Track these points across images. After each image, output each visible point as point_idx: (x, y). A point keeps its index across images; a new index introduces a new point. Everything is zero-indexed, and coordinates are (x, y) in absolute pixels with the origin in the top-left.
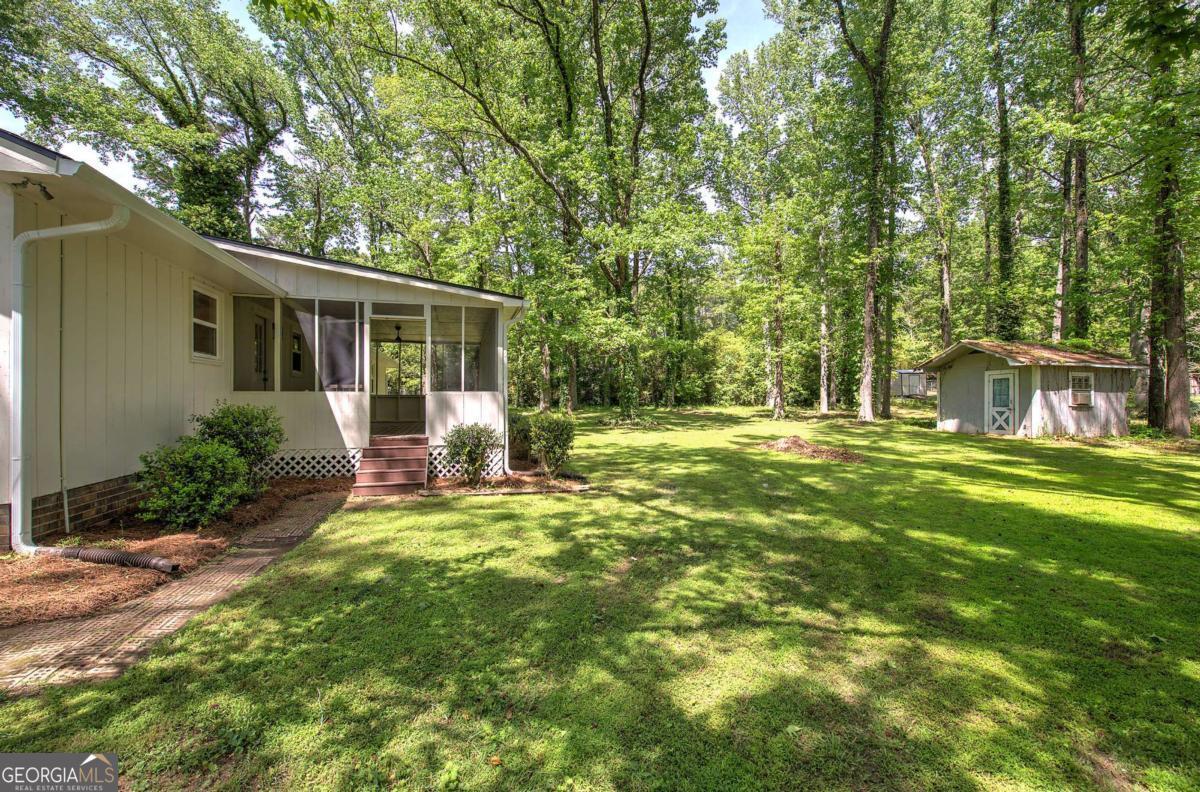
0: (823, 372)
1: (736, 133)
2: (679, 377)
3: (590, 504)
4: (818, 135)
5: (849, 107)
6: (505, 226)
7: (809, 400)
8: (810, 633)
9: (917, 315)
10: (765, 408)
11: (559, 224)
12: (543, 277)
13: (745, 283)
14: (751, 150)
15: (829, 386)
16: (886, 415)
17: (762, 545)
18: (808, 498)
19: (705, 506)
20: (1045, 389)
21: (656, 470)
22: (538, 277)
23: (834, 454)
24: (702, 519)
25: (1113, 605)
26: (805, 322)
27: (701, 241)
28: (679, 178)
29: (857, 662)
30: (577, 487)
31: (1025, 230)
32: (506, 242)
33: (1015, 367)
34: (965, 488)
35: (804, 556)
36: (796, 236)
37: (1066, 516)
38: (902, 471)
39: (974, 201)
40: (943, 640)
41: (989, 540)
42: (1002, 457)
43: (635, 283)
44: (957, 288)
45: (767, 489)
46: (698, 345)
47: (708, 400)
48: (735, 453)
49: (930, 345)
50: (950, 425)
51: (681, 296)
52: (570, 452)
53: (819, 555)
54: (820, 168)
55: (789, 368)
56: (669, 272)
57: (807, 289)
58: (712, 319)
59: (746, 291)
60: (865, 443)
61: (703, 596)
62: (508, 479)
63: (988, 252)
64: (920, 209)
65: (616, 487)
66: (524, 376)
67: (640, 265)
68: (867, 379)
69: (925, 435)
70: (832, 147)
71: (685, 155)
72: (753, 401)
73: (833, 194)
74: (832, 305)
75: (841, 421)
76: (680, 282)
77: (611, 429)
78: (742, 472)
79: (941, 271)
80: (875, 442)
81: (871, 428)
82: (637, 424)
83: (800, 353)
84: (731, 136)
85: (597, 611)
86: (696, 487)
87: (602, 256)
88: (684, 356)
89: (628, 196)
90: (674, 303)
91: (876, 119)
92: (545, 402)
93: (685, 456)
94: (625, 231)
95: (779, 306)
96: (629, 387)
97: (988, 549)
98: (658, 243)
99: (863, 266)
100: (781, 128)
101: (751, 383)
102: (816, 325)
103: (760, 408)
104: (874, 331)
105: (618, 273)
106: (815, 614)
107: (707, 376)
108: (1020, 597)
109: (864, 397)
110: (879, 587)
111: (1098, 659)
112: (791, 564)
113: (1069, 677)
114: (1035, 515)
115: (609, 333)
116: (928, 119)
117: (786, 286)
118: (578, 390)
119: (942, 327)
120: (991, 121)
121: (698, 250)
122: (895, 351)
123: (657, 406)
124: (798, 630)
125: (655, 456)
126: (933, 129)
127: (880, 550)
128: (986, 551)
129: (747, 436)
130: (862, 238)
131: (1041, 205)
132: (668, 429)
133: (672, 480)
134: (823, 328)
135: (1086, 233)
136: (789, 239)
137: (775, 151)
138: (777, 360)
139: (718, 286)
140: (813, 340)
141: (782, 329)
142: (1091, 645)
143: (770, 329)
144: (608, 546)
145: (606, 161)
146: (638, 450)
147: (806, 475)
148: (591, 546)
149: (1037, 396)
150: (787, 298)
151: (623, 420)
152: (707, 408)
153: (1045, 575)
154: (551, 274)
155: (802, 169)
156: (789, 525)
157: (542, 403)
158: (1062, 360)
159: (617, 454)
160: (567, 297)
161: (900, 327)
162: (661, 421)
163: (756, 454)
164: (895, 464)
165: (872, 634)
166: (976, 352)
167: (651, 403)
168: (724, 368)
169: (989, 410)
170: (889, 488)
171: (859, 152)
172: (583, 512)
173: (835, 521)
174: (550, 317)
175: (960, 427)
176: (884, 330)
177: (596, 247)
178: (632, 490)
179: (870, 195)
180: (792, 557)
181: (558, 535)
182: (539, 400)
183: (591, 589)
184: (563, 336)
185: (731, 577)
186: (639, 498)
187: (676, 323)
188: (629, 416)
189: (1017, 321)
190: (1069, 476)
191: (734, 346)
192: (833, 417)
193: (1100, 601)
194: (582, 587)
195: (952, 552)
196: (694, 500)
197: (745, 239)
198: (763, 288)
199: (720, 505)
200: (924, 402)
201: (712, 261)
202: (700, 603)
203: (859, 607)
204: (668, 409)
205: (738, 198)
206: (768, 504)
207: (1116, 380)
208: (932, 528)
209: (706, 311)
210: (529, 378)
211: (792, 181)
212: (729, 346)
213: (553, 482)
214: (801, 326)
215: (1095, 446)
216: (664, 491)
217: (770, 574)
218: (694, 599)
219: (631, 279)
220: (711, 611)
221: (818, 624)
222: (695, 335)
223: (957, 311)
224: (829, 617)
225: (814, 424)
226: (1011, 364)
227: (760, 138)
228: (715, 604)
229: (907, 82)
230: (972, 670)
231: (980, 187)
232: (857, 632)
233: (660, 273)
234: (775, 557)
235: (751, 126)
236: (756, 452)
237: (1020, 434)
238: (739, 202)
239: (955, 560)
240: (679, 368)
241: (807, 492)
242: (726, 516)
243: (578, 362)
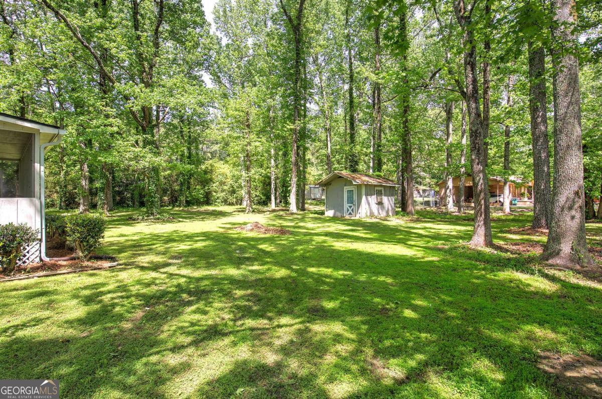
0: (272, 186)
1: (224, 41)
2: (189, 188)
3: (117, 276)
4: (268, 54)
5: (283, 43)
6: (46, 71)
7: (265, 202)
8: (255, 332)
9: (317, 158)
10: (241, 207)
11: (97, 77)
12: (83, 114)
13: (230, 133)
14: (233, 55)
15: (276, 194)
16: (303, 209)
17: (233, 287)
18: (261, 256)
19: (200, 267)
20: (367, 195)
21: (169, 248)
22: (78, 114)
23: (276, 231)
24: (197, 276)
25: (384, 291)
26: (263, 158)
27: (202, 105)
28: (187, 63)
29: (278, 343)
30: (106, 264)
31: (360, 121)
32: (47, 83)
33: (355, 185)
34: (334, 244)
35: (255, 290)
36: (258, 109)
37: (371, 253)
38: (308, 237)
39: (340, 103)
40: (319, 322)
41: (342, 268)
42: (350, 228)
43: (157, 125)
44: (334, 146)
45: (238, 254)
46: (201, 169)
47: (208, 202)
48: (222, 234)
49: (323, 173)
50: (330, 213)
51: (190, 137)
52: (101, 240)
53: (263, 288)
54: (270, 74)
55: (255, 184)
56: (182, 121)
57: (264, 139)
58: (211, 153)
59: (230, 137)
60: (292, 224)
61: (193, 324)
62: (45, 265)
63: (346, 129)
64: (318, 104)
65: (139, 262)
66: (65, 186)
67: (161, 114)
68: (293, 190)
69: (320, 219)
70: (276, 63)
71: (190, 49)
72: (234, 203)
73: (277, 88)
74: (277, 149)
75: (281, 213)
76: (189, 128)
77: (138, 223)
78: (225, 245)
79: (327, 136)
80: (297, 223)
81: (296, 216)
82: (158, 219)
83: (260, 175)
84: (221, 44)
85: (114, 351)
86: (195, 257)
87: (131, 105)
88: (191, 175)
89: (151, 68)
90: (185, 141)
91: (297, 53)
92: (84, 205)
93: (190, 237)
94: (148, 90)
95: (249, 148)
96: (152, 194)
97: (341, 272)
98: (172, 102)
99: (291, 130)
100: (250, 47)
101: (233, 192)
102: (269, 160)
103: (239, 206)
104: (296, 164)
105: (144, 118)
106: (258, 321)
107: (206, 188)
108: (351, 294)
109: (292, 199)
110: (292, 300)
111: (377, 316)
112: (249, 295)
113: (366, 327)
114: (360, 254)
115: (136, 158)
116: (321, 59)
117: (253, 136)
118: (114, 196)
119: (327, 164)
120: (346, 66)
121: (200, 110)
122: (307, 175)
123: (174, 207)
124: (248, 332)
125: (169, 240)
126: (323, 64)
127: (294, 280)
128: (340, 274)
129: (230, 223)
130: (291, 114)
131: (365, 110)
132: (180, 221)
133: (180, 253)
134: (273, 161)
135: (381, 125)
136: (254, 111)
137: (246, 59)
138: (247, 179)
139: (213, 133)
140: (268, 168)
141: (250, 161)
142: (375, 310)
143: (244, 161)
144: (128, 303)
145: (133, 41)
146: (158, 236)
147: (261, 244)
148: (114, 305)
149: (364, 198)
150: (253, 144)
151: (147, 216)
152: (207, 207)
153: (362, 281)
154: (89, 112)
155: (261, 72)
156: (249, 273)
157: (82, 206)
158: (372, 182)
159: (141, 239)
160: (102, 131)
161: (309, 163)
162: (175, 216)
163: (234, 234)
164: (305, 234)
165: (286, 326)
166: (340, 177)
167: (169, 204)
168: (218, 183)
169: (346, 205)
170: (301, 247)
171: (290, 69)
172: (111, 282)
173: (274, 268)
174: (89, 143)
175: (335, 214)
176: (301, 163)
177: (126, 98)
178: (152, 262)
179: (295, 93)
180: (249, 291)
181: (88, 300)
182: (79, 204)
183: (111, 336)
184: (99, 158)
185: (212, 309)
186: (155, 267)
187: (186, 154)
188: (152, 214)
189: (357, 163)
190: (374, 234)
191: (223, 170)
192: (278, 211)
193: (380, 290)
194: (103, 336)
195: (327, 276)
196: (193, 265)
197: (229, 106)
198: (239, 137)
199: (209, 266)
200: (319, 202)
201: (210, 118)
202: (190, 329)
203: (281, 313)
204: (181, 209)
205: (225, 81)
206: (238, 262)
207: (390, 191)
208: (319, 266)
209: (207, 148)
210: (70, 188)
211: (256, 77)
212: (220, 170)
213: (86, 263)
214: (261, 160)
215: (384, 220)
216: (174, 261)
217: (236, 303)
218: (187, 327)
219: (154, 123)
220: (197, 333)
221: (259, 326)
222: (199, 162)
223: (334, 157)
224: (266, 321)
225: (268, 215)
226: (354, 183)
227: (238, 49)
228: (201, 328)
229: (311, 37)
230: (329, 334)
231: (342, 97)
232: (279, 326)
233: (176, 122)
234: (239, 293)
235: (233, 40)
236: (234, 233)
237: (357, 218)
238: (227, 85)
239: (328, 280)
240: (189, 183)
241: (260, 253)
242: (213, 272)
243: (114, 177)
